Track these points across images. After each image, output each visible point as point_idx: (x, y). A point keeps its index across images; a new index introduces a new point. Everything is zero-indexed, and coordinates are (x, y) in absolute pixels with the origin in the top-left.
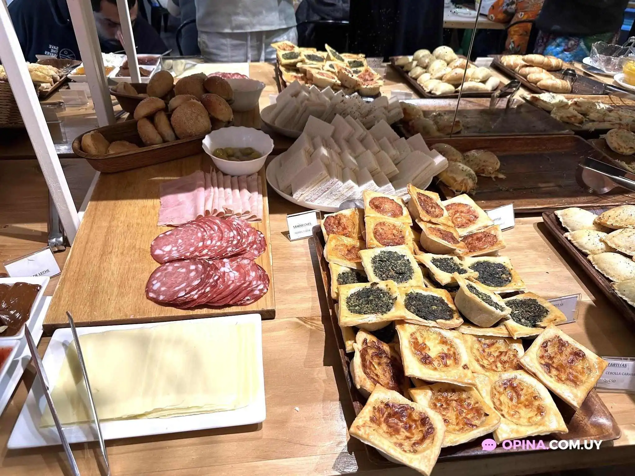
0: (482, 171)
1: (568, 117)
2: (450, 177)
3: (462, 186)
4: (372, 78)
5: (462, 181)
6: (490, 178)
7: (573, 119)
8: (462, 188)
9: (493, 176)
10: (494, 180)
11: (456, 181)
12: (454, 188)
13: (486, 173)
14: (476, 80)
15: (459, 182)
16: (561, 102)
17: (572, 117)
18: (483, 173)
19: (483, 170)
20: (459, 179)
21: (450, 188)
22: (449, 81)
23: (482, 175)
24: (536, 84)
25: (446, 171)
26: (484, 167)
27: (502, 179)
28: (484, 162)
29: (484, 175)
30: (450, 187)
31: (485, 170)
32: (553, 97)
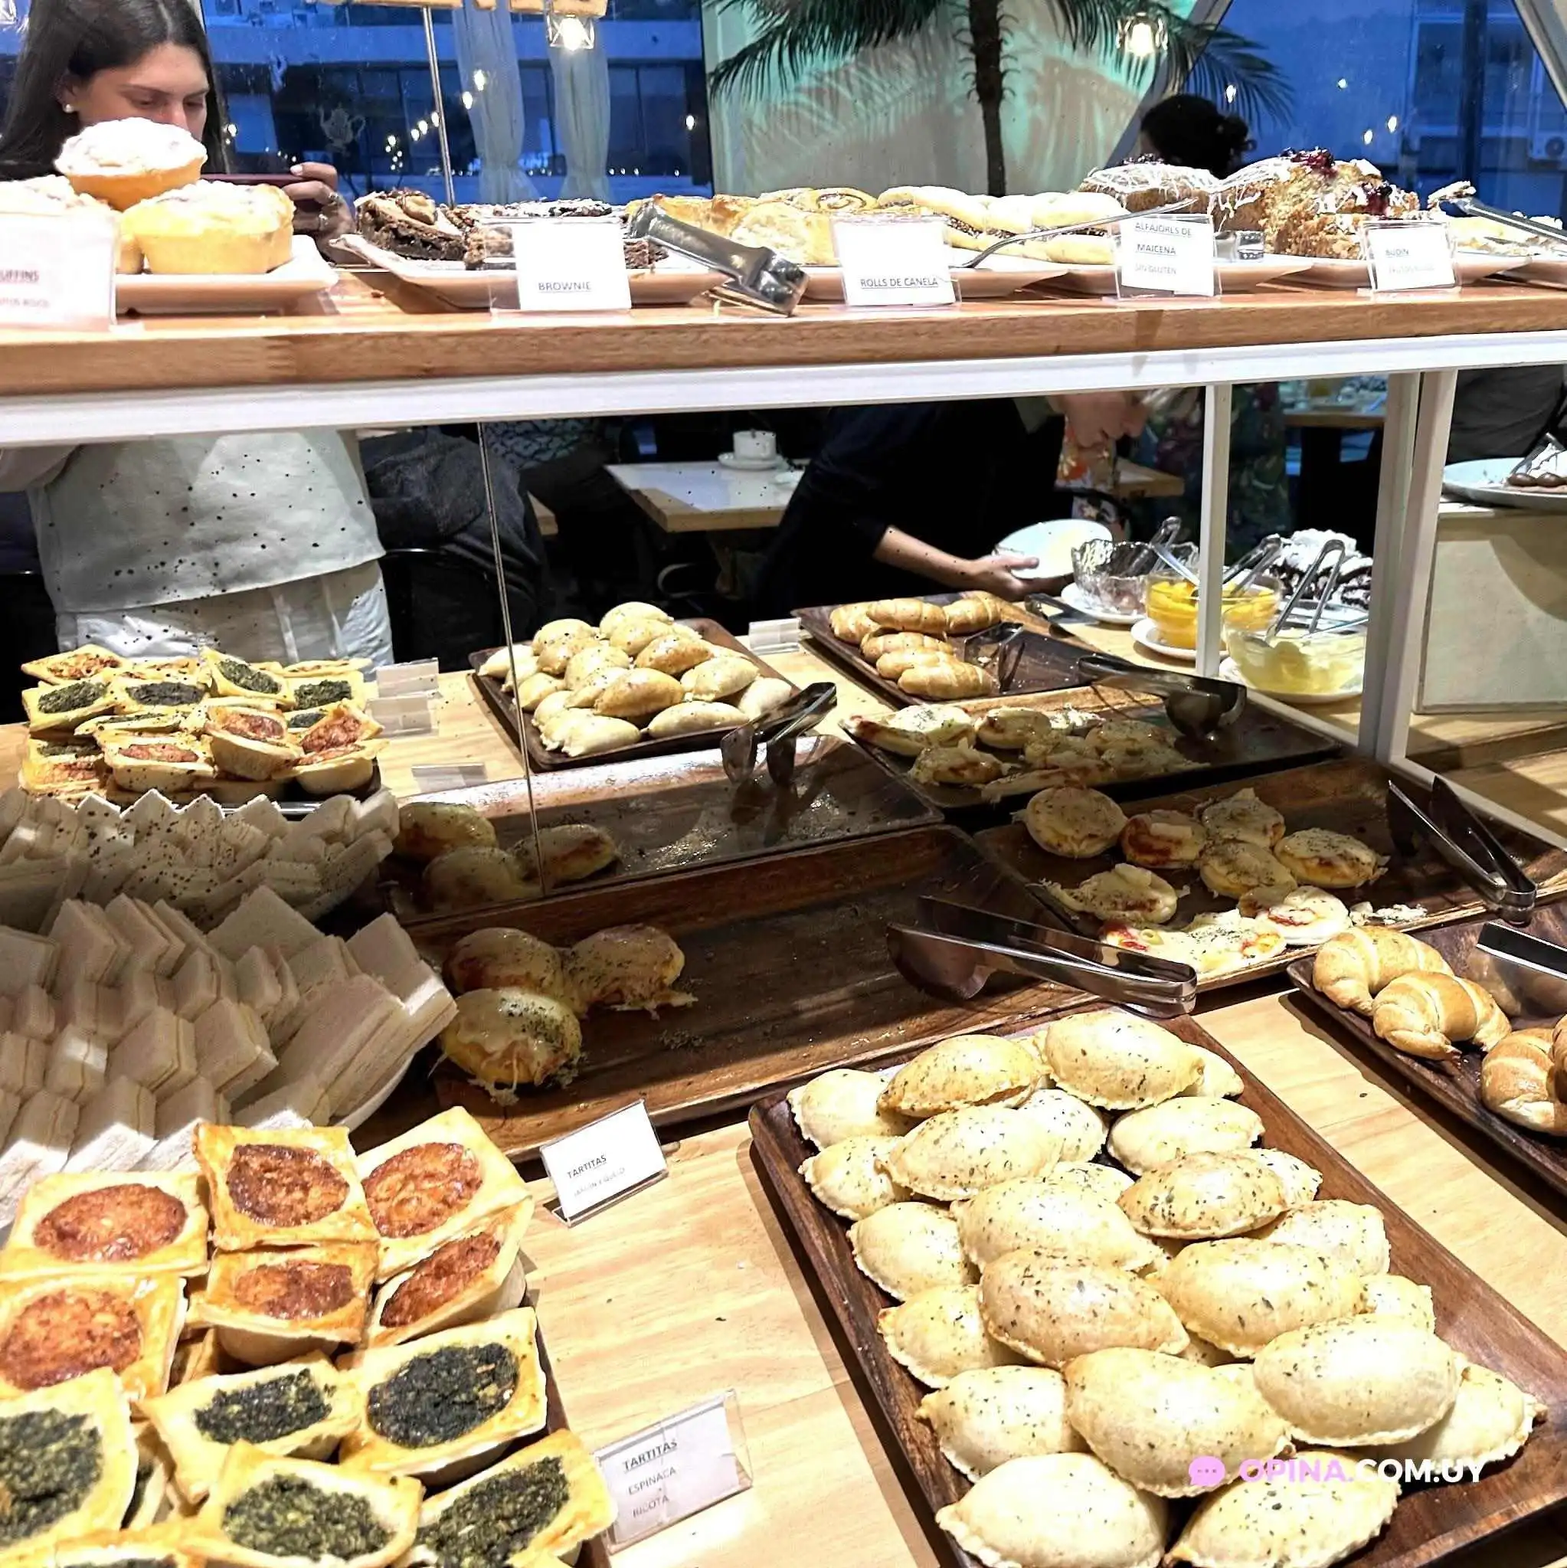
0: (617, 997)
1: (953, 770)
2: (466, 1046)
3: (509, 1067)
4: (352, 735)
5: (508, 1053)
6: (645, 1013)
7: (967, 773)
8: (511, 1075)
9: (651, 1005)
10: (655, 1015)
11: (486, 1055)
12: (486, 1078)
13: (630, 998)
14: (704, 697)
15: (498, 1055)
16: (948, 726)
17: (964, 768)
18: (622, 1002)
19: (619, 991)
20: (496, 1046)
21: (473, 1082)
22: (613, 711)
23: (619, 1008)
24: (896, 680)
25: (453, 1027)
26: (617, 983)
27: (684, 1007)
28: (620, 965)
29: (625, 1008)
30: (474, 1077)
31: (626, 992)
32: (930, 714)
